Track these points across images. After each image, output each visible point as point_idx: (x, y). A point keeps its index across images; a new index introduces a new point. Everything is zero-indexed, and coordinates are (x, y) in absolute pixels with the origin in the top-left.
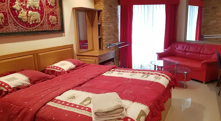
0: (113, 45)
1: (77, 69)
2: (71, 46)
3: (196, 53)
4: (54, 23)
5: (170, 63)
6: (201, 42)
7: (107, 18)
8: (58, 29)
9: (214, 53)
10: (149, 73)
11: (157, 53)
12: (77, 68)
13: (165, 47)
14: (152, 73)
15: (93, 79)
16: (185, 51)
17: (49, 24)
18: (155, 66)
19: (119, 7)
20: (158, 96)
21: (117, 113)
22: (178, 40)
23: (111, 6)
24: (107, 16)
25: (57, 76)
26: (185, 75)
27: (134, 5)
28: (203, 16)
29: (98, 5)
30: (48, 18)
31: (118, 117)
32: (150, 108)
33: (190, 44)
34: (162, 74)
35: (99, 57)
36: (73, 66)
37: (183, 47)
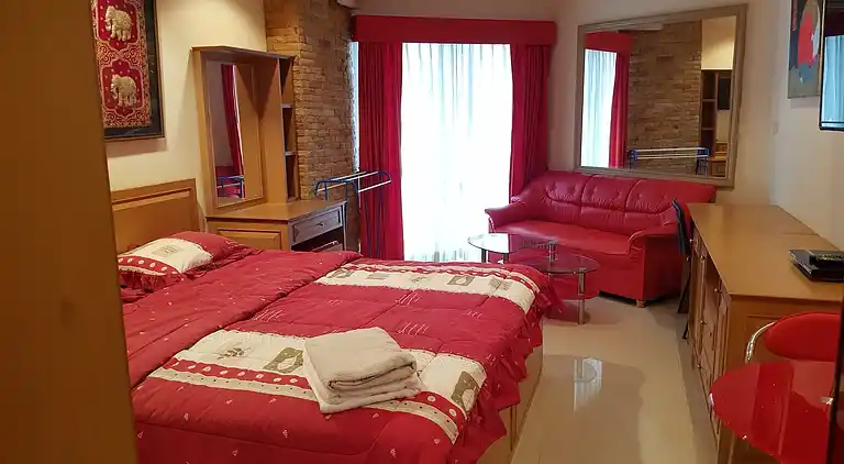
0: (339, 182)
1: (217, 267)
2: (188, 186)
3: (614, 208)
4: (127, 103)
5: (532, 241)
6: (626, 172)
7: (313, 87)
8: (140, 124)
9: (667, 207)
10: (470, 272)
11: (487, 211)
12: (219, 263)
13: (515, 188)
14: (480, 270)
15: (285, 296)
16: (579, 204)
17: (112, 104)
18: (484, 251)
19: (354, 47)
20: (505, 335)
21: (395, 381)
22: (554, 165)
23: (326, 44)
24: (312, 77)
25: (148, 291)
26: (581, 276)
27: (404, 44)
28: (630, 85)
29: (280, 39)
30: (108, 82)
31: (398, 394)
32: (486, 367)
33: (593, 178)
34: (512, 274)
35: (294, 224)
36: (206, 256)
37: (571, 190)
